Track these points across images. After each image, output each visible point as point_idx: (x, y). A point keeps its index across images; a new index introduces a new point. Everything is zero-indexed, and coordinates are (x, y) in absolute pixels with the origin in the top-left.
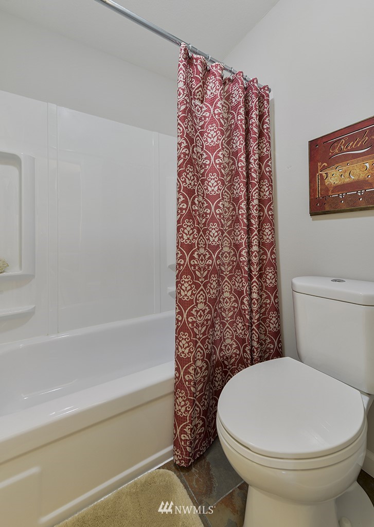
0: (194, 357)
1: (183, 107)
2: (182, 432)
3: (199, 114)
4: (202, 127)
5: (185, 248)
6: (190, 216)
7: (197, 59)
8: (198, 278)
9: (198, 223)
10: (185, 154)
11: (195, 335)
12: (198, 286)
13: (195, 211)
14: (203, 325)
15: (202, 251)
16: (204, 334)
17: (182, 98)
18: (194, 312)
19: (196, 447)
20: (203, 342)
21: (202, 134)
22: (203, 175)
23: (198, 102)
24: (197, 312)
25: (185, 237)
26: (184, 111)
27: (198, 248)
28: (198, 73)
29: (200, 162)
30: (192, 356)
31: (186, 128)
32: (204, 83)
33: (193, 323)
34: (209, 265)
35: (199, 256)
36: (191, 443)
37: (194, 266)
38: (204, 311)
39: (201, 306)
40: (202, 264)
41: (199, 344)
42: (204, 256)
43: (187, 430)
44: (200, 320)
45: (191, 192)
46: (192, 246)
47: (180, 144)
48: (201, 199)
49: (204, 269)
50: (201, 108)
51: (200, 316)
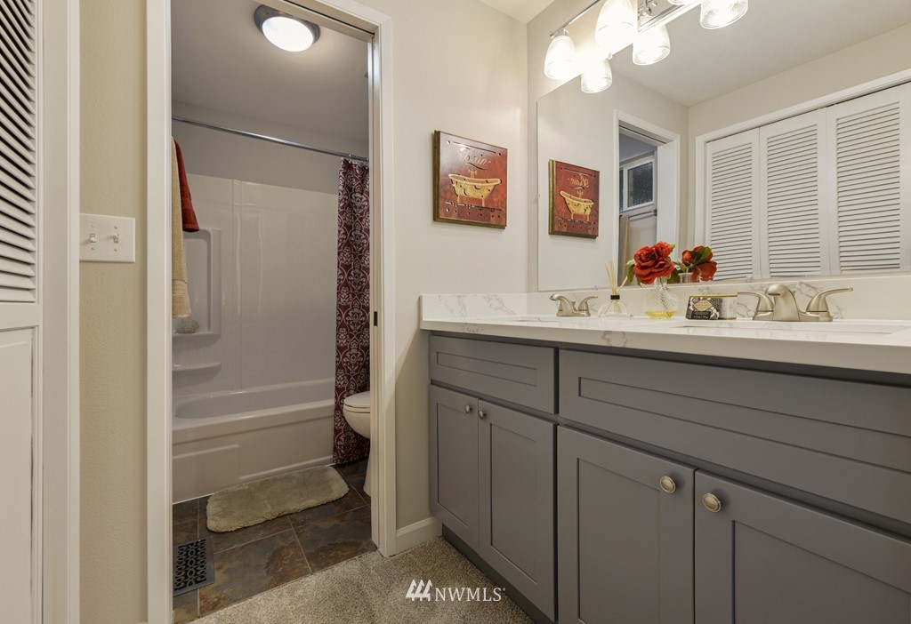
0: (348, 387)
1: (342, 205)
2: (339, 440)
3: (358, 204)
4: (361, 214)
5: (342, 308)
6: (346, 285)
7: (355, 165)
8: (351, 330)
9: (354, 290)
10: (343, 239)
11: (349, 371)
12: (351, 336)
13: (351, 281)
14: (355, 365)
15: (356, 310)
16: (356, 371)
17: (341, 197)
18: (347, 355)
19: (350, 453)
20: (356, 377)
21: (361, 219)
22: (361, 252)
23: (358, 195)
24: (351, 355)
25: (342, 300)
26: (343, 207)
27: (353, 308)
28: (357, 174)
29: (358, 242)
30: (346, 386)
31: (345, 219)
32: (362, 181)
33: (347, 362)
34: (362, 321)
35: (353, 314)
36: (345, 448)
37: (349, 321)
38: (356, 355)
39: (353, 351)
40: (355, 320)
41: (352, 378)
42: (359, 314)
43: (342, 438)
44: (352, 361)
45: (347, 267)
46: (348, 307)
47: (339, 232)
48: (357, 271)
49: (358, 324)
50: (361, 199)
51: (353, 358)
